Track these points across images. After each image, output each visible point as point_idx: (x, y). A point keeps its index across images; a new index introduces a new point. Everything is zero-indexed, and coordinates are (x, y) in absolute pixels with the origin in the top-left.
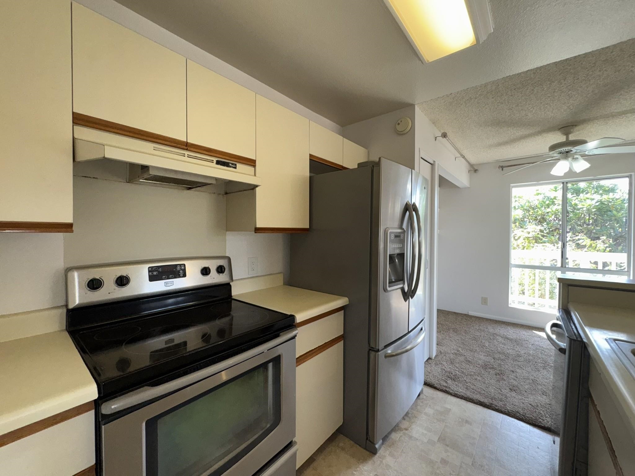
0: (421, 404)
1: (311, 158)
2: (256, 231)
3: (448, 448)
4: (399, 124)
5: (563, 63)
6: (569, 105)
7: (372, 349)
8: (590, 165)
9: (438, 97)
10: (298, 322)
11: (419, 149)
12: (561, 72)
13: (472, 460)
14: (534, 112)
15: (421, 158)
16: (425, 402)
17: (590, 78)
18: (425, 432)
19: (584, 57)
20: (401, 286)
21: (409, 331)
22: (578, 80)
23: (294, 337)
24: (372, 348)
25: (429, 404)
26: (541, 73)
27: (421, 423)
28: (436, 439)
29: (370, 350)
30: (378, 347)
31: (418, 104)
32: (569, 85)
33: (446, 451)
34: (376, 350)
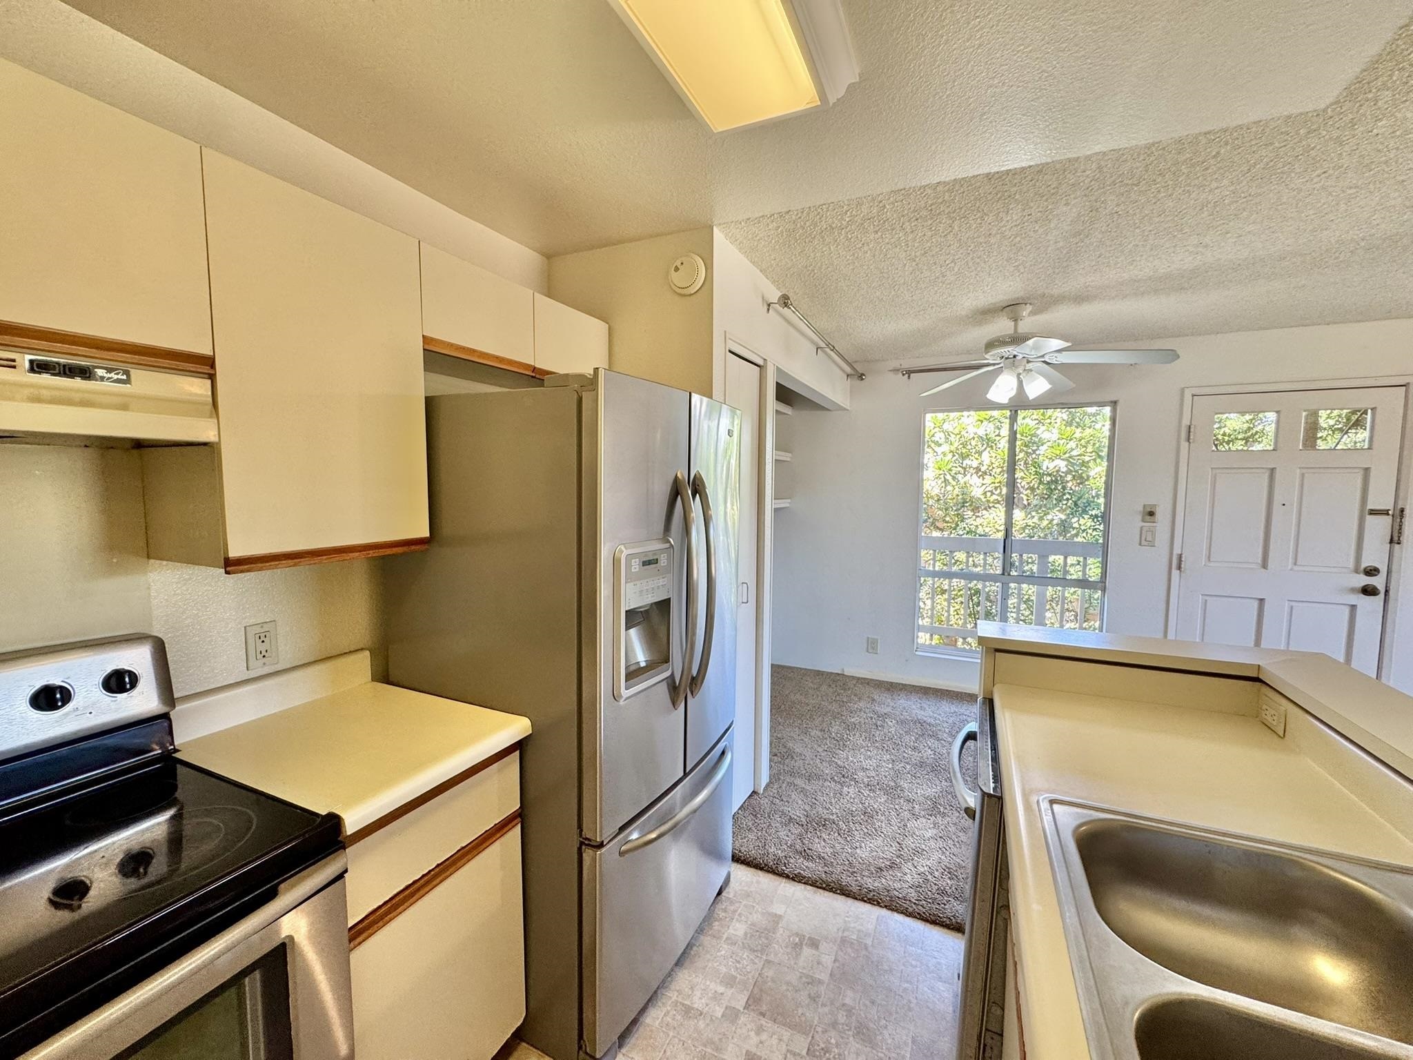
0: (722, 915)
1: (427, 347)
2: (228, 569)
3: (763, 1021)
4: (677, 269)
5: (1000, 177)
6: (1016, 264)
7: (586, 842)
8: (1050, 386)
9: (761, 214)
10: (349, 833)
11: (725, 332)
12: (999, 196)
13: (808, 1041)
14: (956, 269)
15: (730, 351)
16: (732, 908)
17: (1050, 217)
18: (721, 989)
19: (1040, 171)
20: (667, 674)
21: (687, 771)
22: (1030, 217)
23: (340, 876)
24: (586, 839)
25: (739, 911)
26: (963, 192)
27: (715, 965)
28: (740, 1002)
29: (582, 843)
30: (601, 836)
31: (720, 224)
32: (1016, 226)
33: (760, 1030)
34: (595, 844)
